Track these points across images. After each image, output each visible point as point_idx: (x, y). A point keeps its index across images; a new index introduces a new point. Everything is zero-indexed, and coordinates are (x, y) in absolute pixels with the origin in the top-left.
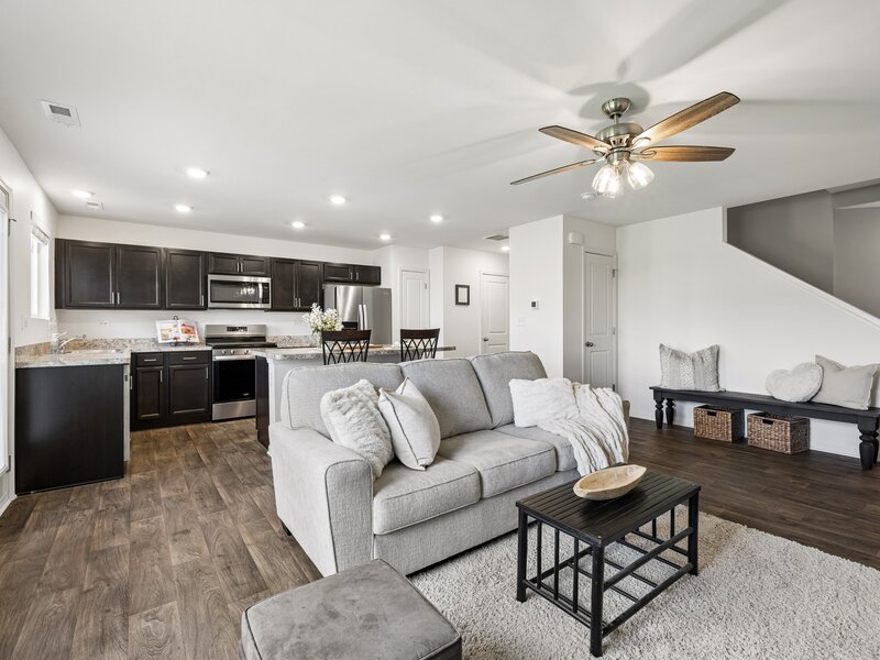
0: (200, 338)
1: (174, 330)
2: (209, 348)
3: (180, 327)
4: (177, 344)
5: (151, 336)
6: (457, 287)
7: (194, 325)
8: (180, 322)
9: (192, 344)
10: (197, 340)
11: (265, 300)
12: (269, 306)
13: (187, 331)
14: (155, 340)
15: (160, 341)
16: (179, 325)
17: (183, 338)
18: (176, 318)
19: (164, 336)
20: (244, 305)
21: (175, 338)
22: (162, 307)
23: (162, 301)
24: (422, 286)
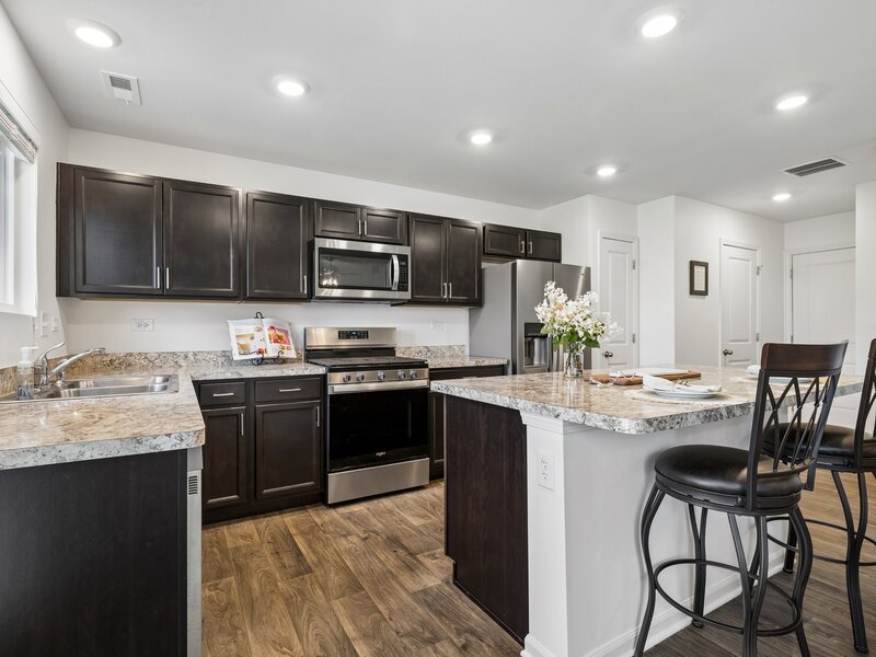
0: (296, 350)
1: (258, 336)
2: (321, 371)
3: (267, 332)
4: (262, 362)
5: (220, 348)
6: (693, 264)
7: (287, 328)
8: (266, 323)
9: (284, 361)
10: (291, 354)
11: (402, 287)
12: (407, 295)
13: (278, 339)
14: (227, 356)
15: (237, 357)
16: (266, 328)
17: (272, 351)
18: (259, 316)
19: (242, 347)
20: (368, 294)
21: (260, 352)
22: (240, 295)
23: (241, 284)
24: (628, 265)
